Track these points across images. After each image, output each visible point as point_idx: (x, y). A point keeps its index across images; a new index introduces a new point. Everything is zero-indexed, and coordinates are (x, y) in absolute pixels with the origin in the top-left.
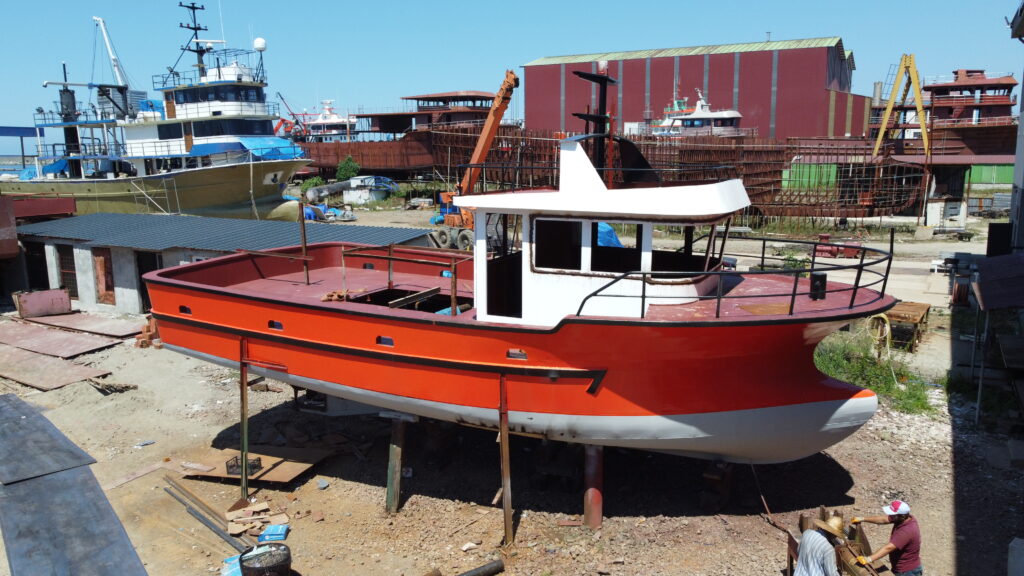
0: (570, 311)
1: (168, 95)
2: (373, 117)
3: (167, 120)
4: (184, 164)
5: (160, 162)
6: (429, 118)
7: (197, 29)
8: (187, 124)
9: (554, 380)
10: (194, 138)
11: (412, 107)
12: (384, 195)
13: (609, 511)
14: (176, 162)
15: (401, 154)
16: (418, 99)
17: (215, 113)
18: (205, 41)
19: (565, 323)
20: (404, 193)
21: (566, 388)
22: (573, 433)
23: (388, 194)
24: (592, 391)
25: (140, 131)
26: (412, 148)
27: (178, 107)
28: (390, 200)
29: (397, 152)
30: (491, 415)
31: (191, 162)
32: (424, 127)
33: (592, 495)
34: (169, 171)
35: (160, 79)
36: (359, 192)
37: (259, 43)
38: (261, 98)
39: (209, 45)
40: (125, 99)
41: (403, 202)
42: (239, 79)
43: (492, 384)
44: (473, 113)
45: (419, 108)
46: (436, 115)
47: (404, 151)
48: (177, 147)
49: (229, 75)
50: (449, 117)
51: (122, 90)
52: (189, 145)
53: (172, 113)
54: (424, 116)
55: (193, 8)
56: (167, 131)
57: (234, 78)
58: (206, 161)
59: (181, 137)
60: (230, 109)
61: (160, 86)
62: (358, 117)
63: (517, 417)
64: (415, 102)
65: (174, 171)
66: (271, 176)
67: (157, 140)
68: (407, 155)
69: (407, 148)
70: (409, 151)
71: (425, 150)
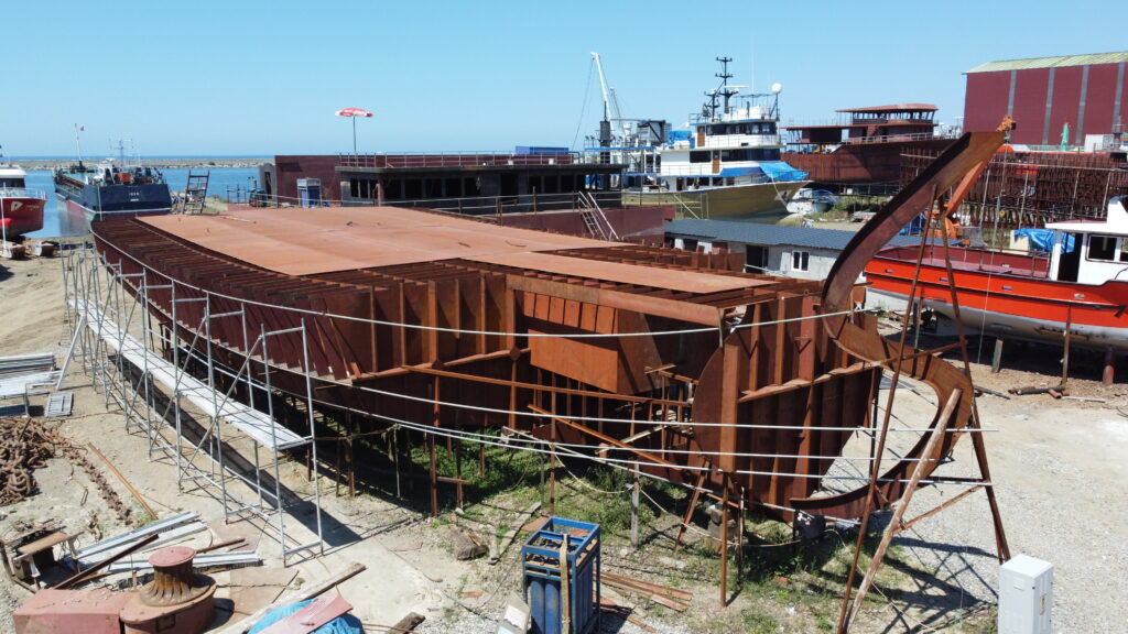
0: (1112, 277)
1: (701, 129)
2: (804, 129)
3: (697, 148)
4: (711, 182)
5: (690, 181)
6: (864, 132)
7: (725, 77)
8: (716, 152)
9: (1097, 309)
10: (721, 162)
11: (846, 120)
12: (824, 207)
13: (1117, 380)
14: (704, 181)
15: (832, 166)
16: (854, 112)
17: (743, 144)
18: (731, 86)
19: (1109, 283)
20: (845, 206)
21: (1101, 313)
22: (1104, 336)
23: (828, 207)
24: (1117, 316)
25: (675, 155)
26: (844, 161)
27: (707, 138)
28: (832, 213)
29: (829, 164)
30: (1062, 325)
31: (717, 181)
32: (858, 140)
33: (1108, 370)
34: (697, 188)
35: (695, 116)
36: (801, 204)
37: (776, 87)
38: (773, 130)
39: (736, 90)
40: (662, 131)
41: (846, 214)
42: (763, 118)
43: (1064, 310)
44: (911, 126)
45: (855, 121)
46: (871, 129)
47: (835, 164)
48: (705, 169)
49: (755, 114)
50: (886, 130)
51: (662, 124)
52: (715, 168)
53: (701, 142)
54: (858, 129)
55: (725, 61)
56: (698, 157)
57: (759, 117)
58: (730, 182)
59: (709, 161)
60: (754, 141)
61: (695, 122)
62: (789, 129)
63: (1075, 326)
64: (849, 115)
65: (702, 188)
66: (782, 193)
67: (688, 163)
68: (838, 168)
69: (838, 161)
70: (841, 164)
71: (858, 163)
